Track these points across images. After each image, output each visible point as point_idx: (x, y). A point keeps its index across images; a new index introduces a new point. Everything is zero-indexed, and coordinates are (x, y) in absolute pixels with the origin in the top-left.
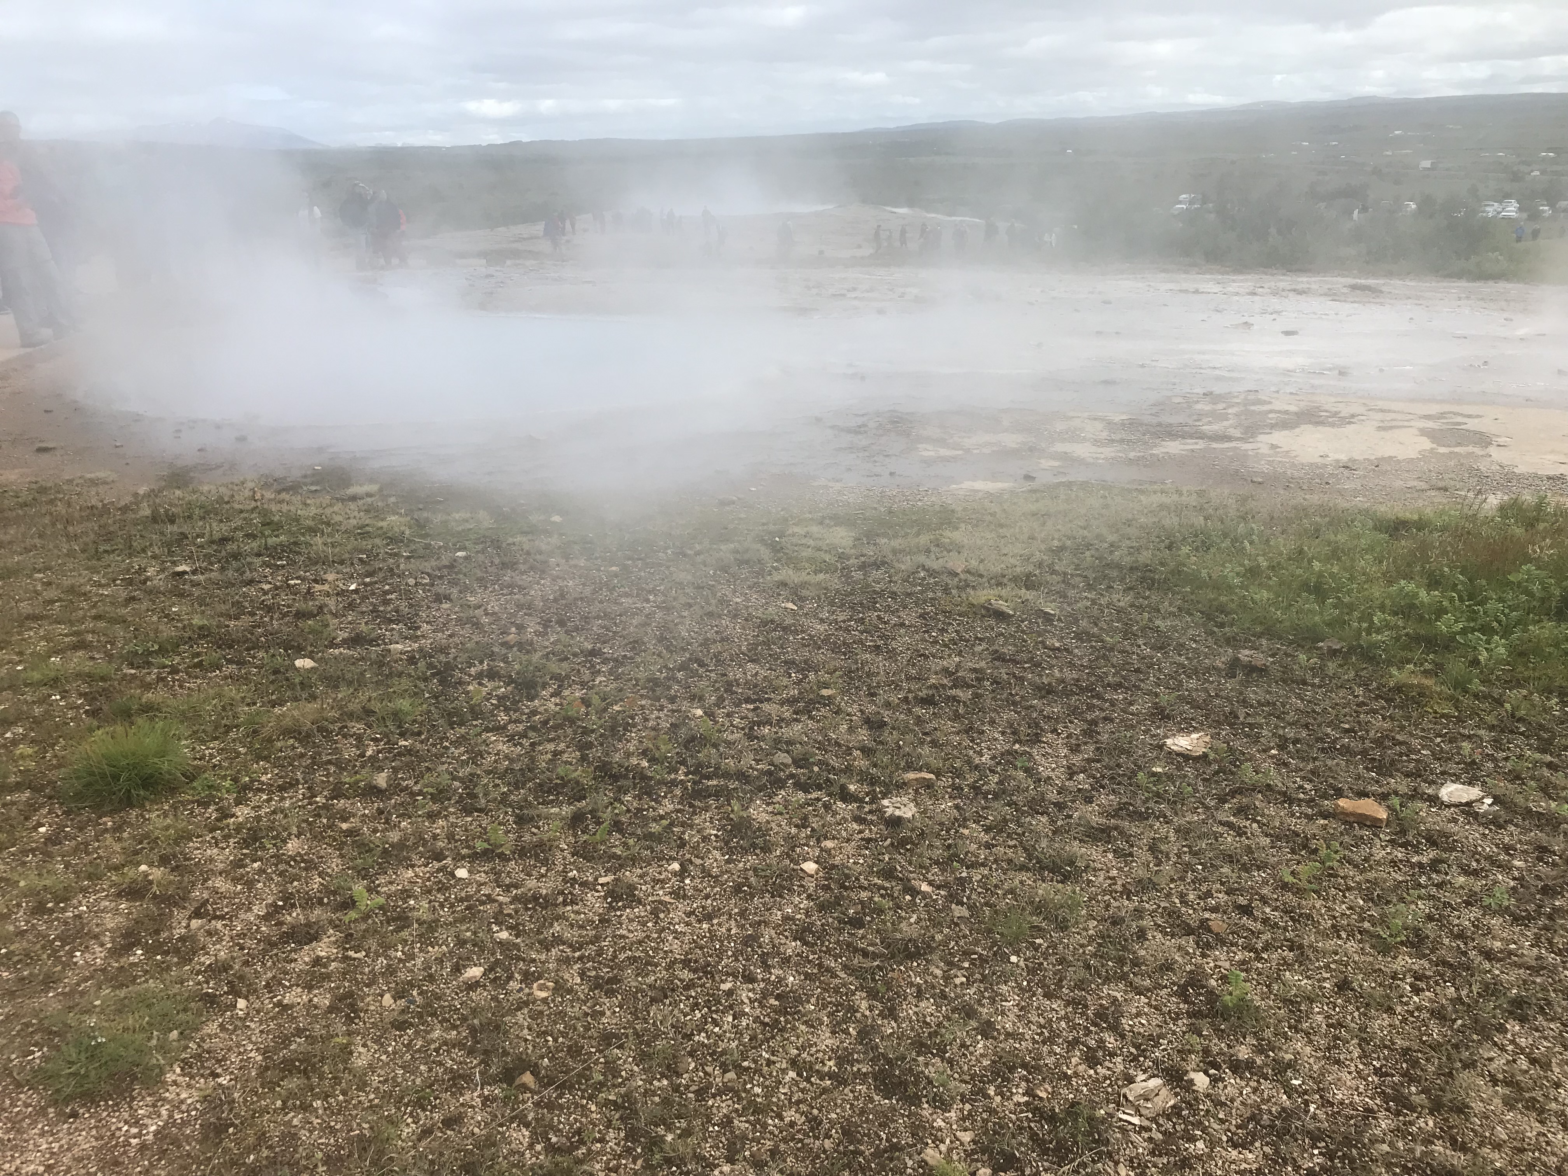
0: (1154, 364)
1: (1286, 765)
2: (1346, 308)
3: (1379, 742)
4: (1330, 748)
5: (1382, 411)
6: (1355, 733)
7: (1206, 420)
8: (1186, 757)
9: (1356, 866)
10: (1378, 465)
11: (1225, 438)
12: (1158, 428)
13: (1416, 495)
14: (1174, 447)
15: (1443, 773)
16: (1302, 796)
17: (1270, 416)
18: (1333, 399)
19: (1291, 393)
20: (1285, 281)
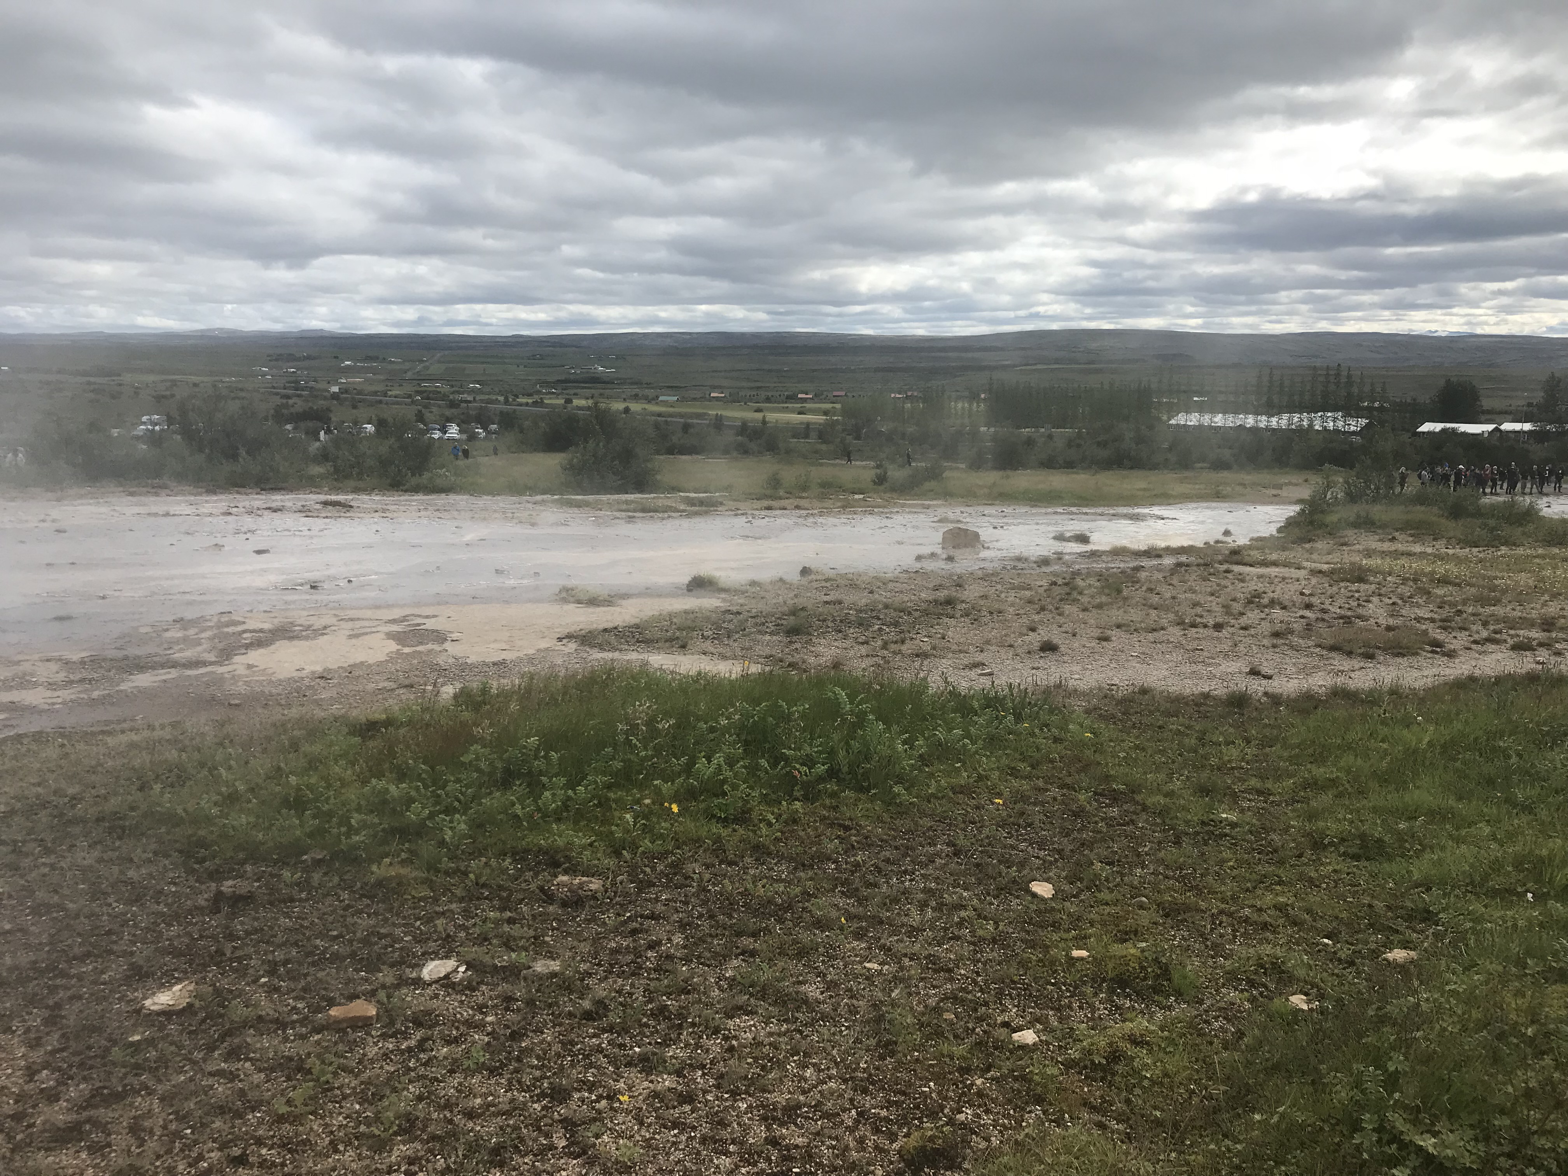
0: (117, 594)
1: (277, 989)
2: (317, 524)
3: (366, 941)
4: (320, 959)
5: (352, 620)
6: (343, 937)
7: (177, 648)
8: (168, 1014)
9: (351, 1071)
10: (351, 672)
11: (198, 663)
12: (126, 662)
13: (386, 695)
14: (144, 680)
15: (423, 954)
16: (295, 1017)
17: (245, 635)
18: (305, 613)
19: (265, 611)
20: (258, 500)
